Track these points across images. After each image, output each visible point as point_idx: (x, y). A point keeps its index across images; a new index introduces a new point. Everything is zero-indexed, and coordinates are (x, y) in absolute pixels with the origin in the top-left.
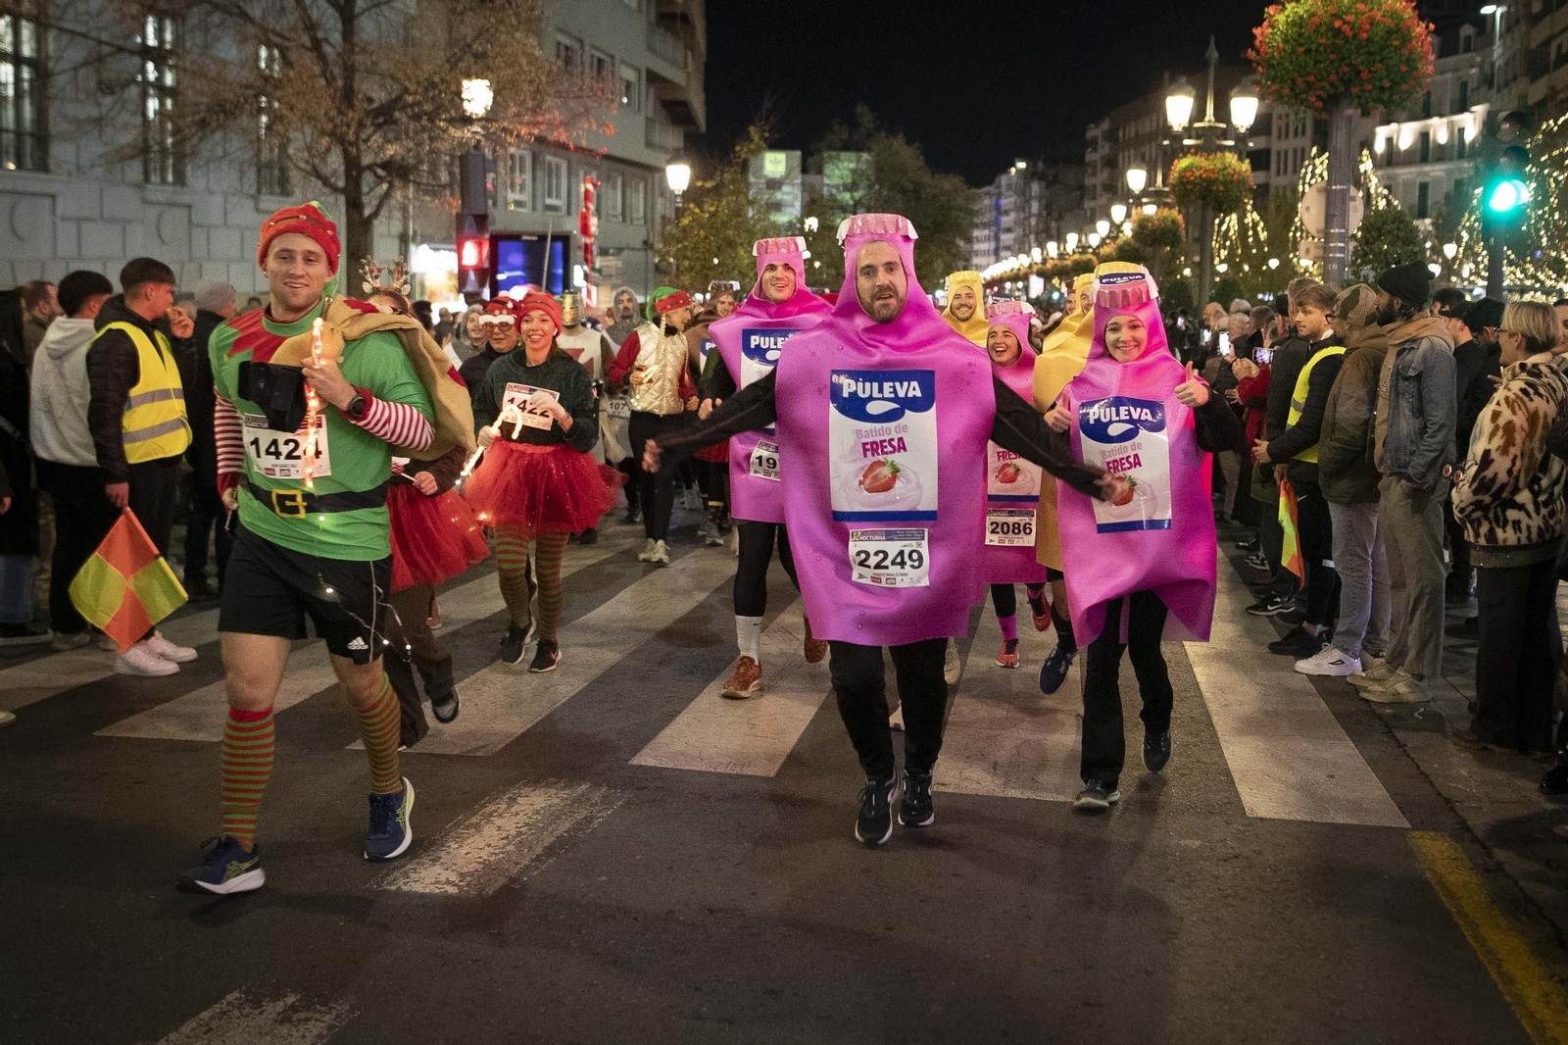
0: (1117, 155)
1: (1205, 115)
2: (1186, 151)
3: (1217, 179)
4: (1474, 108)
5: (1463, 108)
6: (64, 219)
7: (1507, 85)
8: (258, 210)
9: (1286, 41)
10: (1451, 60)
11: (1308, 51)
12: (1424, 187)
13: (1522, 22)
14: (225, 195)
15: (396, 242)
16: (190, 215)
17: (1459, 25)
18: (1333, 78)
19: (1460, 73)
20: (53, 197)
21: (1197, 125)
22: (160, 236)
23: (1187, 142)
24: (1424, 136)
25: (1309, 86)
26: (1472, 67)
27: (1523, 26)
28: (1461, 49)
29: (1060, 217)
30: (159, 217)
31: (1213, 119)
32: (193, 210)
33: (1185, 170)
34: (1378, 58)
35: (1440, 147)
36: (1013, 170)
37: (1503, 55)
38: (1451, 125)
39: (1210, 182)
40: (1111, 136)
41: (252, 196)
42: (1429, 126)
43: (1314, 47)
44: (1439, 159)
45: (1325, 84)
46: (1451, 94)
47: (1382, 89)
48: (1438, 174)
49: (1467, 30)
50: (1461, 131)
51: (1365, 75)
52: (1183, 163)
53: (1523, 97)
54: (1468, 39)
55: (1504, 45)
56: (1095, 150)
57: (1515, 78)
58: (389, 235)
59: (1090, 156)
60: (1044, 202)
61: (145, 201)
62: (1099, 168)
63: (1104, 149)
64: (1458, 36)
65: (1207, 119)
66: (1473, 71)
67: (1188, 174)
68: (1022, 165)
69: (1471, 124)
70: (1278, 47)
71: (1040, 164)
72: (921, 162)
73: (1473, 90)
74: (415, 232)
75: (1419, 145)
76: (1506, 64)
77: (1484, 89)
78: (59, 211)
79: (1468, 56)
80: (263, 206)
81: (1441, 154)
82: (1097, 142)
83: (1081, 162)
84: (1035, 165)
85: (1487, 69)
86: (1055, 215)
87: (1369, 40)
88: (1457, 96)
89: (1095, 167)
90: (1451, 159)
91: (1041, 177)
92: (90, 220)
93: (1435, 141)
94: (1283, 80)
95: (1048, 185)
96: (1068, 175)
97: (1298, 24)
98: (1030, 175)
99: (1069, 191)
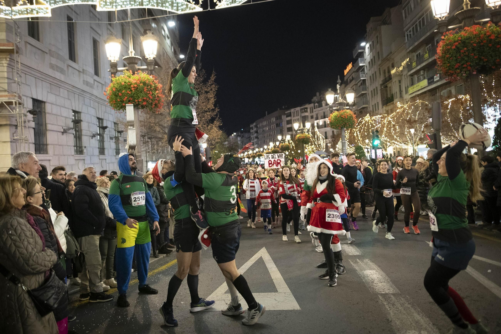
0: (258, 130)
2: (298, 133)
3: (305, 138)
9: (334, 119)
12: (326, 133)
23: (298, 131)
24: (325, 122)
25: (338, 126)
31: (303, 127)
36: (233, 135)
40: (256, 126)
47: (350, 126)
48: (328, 129)
51: (347, 124)
56: (253, 129)
59: (251, 131)
60: (241, 141)
63: (255, 129)
65: (301, 127)
68: (235, 134)
71: (239, 133)
75: (324, 124)
83: (249, 132)
89: (253, 133)
91: (240, 136)
94: (334, 125)
95: (242, 138)
96: (246, 135)
97: (335, 116)
98: (237, 136)
99: (247, 138)
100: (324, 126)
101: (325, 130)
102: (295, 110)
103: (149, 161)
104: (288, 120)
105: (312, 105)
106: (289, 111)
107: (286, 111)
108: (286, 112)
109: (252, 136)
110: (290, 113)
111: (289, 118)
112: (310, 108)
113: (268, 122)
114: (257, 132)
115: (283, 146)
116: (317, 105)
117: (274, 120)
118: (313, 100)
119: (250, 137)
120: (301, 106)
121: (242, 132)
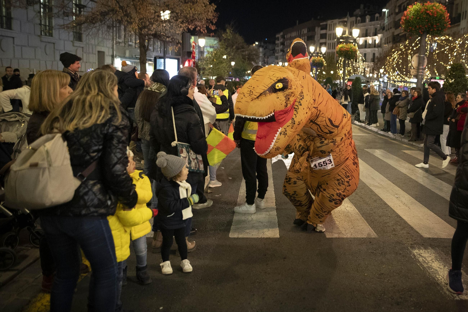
0: (285, 42)
1: (346, 33)
2: (341, 43)
3: (349, 51)
4: (379, 35)
5: (375, 35)
6: (17, 45)
7: (389, 29)
8: (73, 46)
9: (413, 16)
10: (373, 22)
11: (420, 19)
12: (365, 54)
13: (393, 14)
14: (64, 41)
15: (111, 58)
16: (54, 46)
17: (375, 14)
18: (426, 26)
19: (375, 26)
20: (13, 38)
21: (344, 36)
22: (46, 52)
23: (341, 40)
24: (366, 41)
26: (378, 24)
27: (393, 15)
28: (376, 20)
29: (268, 58)
30: (45, 46)
31: (348, 34)
32: (55, 45)
33: (341, 48)
34: (438, 22)
35: (370, 44)
36: (254, 45)
37: (388, 22)
38: (372, 39)
39: (348, 51)
40: (283, 37)
41: (72, 41)
42: (367, 39)
43: (421, 18)
44: (369, 47)
45: (424, 28)
46: (372, 31)
48: (369, 51)
49: (377, 15)
50: (375, 40)
51: (435, 26)
52: (340, 46)
53: (393, 33)
54: (377, 17)
55: (388, 19)
56: (278, 40)
57: (391, 28)
58: (109, 55)
59: (277, 42)
60: (263, 53)
61: (41, 41)
62: (279, 45)
63: (281, 40)
64: (375, 16)
65: (346, 34)
66: (379, 25)
67: (342, 49)
68: (257, 43)
69: (377, 39)
70: (412, 17)
71: (262, 43)
72: (243, 41)
73: (378, 30)
74: (116, 55)
75: (364, 44)
76: (389, 24)
77: (381, 30)
78: (15, 43)
79: (377, 21)
80: (75, 44)
81: (370, 46)
82: (279, 39)
83: (274, 43)
84: (261, 43)
85: (382, 25)
86: (266, 57)
87: (437, 17)
88: (374, 32)
89: (278, 45)
90: (372, 48)
91: (263, 47)
92: (24, 46)
93: (368, 43)
94: (412, 26)
95: (265, 49)
96: (270, 46)
97: (417, 11)
98: (259, 46)
99: (271, 51)
100: (364, 47)
101: (365, 51)
102: (332, 22)
103: (116, 56)
104: (323, 34)
105: (354, 19)
106: (325, 23)
107: (322, 22)
108: (321, 24)
109: (276, 48)
110: (327, 25)
111: (323, 32)
112: (351, 23)
113: (298, 34)
114: (283, 44)
115: (315, 60)
116: (359, 20)
117: (305, 31)
118: (355, 13)
119: (275, 49)
120: (340, 18)
121: (265, 42)
